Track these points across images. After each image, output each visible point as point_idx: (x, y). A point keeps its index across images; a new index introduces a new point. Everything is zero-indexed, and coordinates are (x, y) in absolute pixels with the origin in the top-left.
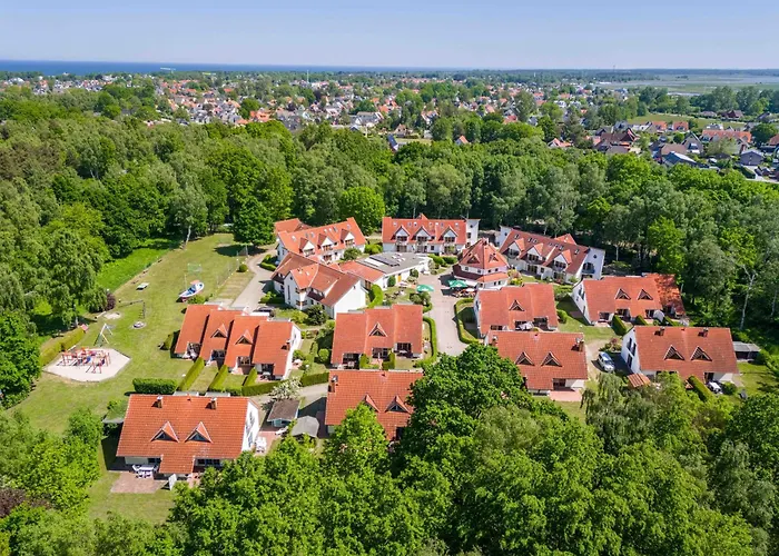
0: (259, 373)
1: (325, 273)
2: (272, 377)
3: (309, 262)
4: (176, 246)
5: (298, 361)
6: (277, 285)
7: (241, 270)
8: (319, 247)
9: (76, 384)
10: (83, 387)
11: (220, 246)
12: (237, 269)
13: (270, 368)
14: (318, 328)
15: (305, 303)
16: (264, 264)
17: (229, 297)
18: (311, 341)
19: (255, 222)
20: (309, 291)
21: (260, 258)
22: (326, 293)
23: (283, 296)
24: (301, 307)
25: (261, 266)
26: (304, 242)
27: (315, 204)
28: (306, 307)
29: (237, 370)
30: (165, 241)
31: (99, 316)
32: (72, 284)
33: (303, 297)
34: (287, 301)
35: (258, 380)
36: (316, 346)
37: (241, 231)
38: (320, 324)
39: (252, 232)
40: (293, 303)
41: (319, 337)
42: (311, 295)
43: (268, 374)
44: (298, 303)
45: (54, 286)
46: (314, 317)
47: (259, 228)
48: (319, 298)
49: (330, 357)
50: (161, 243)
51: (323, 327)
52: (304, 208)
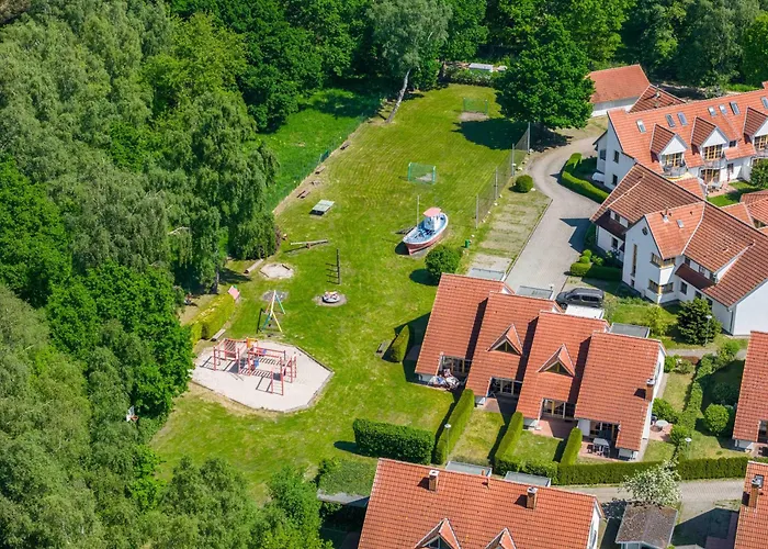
0: (585, 439)
1: (719, 225)
2: (613, 452)
3: (682, 197)
4: (373, 112)
5: (661, 423)
6: (604, 238)
7: (520, 187)
8: (695, 149)
9: (244, 413)
10: (257, 419)
11: (465, 117)
12: (511, 182)
13: (607, 431)
14: (697, 352)
15: (668, 288)
16: (567, 176)
17: (501, 253)
18: (686, 380)
19: (554, 75)
20: (679, 262)
21: (557, 158)
22: (720, 275)
23: (620, 265)
24: (660, 297)
25: (562, 181)
26: (662, 136)
27: (679, 27)
28: (670, 297)
29: (541, 428)
30: (349, 95)
31: (253, 267)
32: (226, 208)
33: (666, 275)
34: (627, 277)
35: (583, 454)
36: (698, 394)
37: (521, 94)
38: (701, 341)
39: (544, 99)
40: (641, 285)
41: (702, 373)
42: (685, 273)
43: (605, 443)
44: (654, 286)
45: (196, 210)
46: (689, 325)
47: (562, 91)
48: (701, 282)
49: (731, 424)
50: (342, 99)
51: (711, 349)
52: (652, 36)
